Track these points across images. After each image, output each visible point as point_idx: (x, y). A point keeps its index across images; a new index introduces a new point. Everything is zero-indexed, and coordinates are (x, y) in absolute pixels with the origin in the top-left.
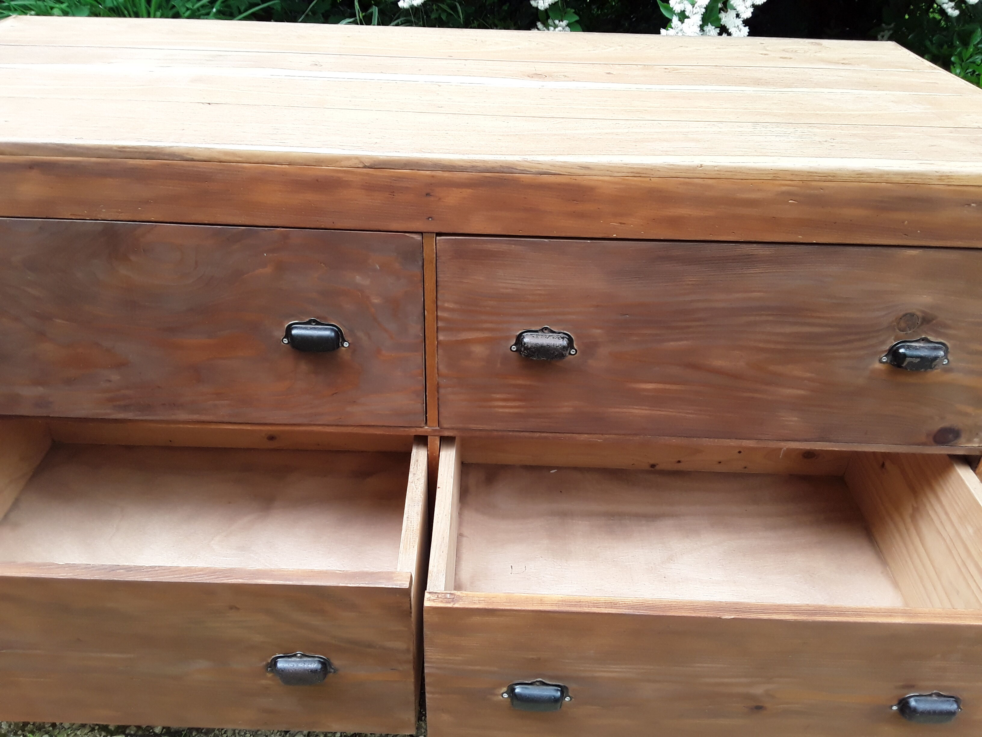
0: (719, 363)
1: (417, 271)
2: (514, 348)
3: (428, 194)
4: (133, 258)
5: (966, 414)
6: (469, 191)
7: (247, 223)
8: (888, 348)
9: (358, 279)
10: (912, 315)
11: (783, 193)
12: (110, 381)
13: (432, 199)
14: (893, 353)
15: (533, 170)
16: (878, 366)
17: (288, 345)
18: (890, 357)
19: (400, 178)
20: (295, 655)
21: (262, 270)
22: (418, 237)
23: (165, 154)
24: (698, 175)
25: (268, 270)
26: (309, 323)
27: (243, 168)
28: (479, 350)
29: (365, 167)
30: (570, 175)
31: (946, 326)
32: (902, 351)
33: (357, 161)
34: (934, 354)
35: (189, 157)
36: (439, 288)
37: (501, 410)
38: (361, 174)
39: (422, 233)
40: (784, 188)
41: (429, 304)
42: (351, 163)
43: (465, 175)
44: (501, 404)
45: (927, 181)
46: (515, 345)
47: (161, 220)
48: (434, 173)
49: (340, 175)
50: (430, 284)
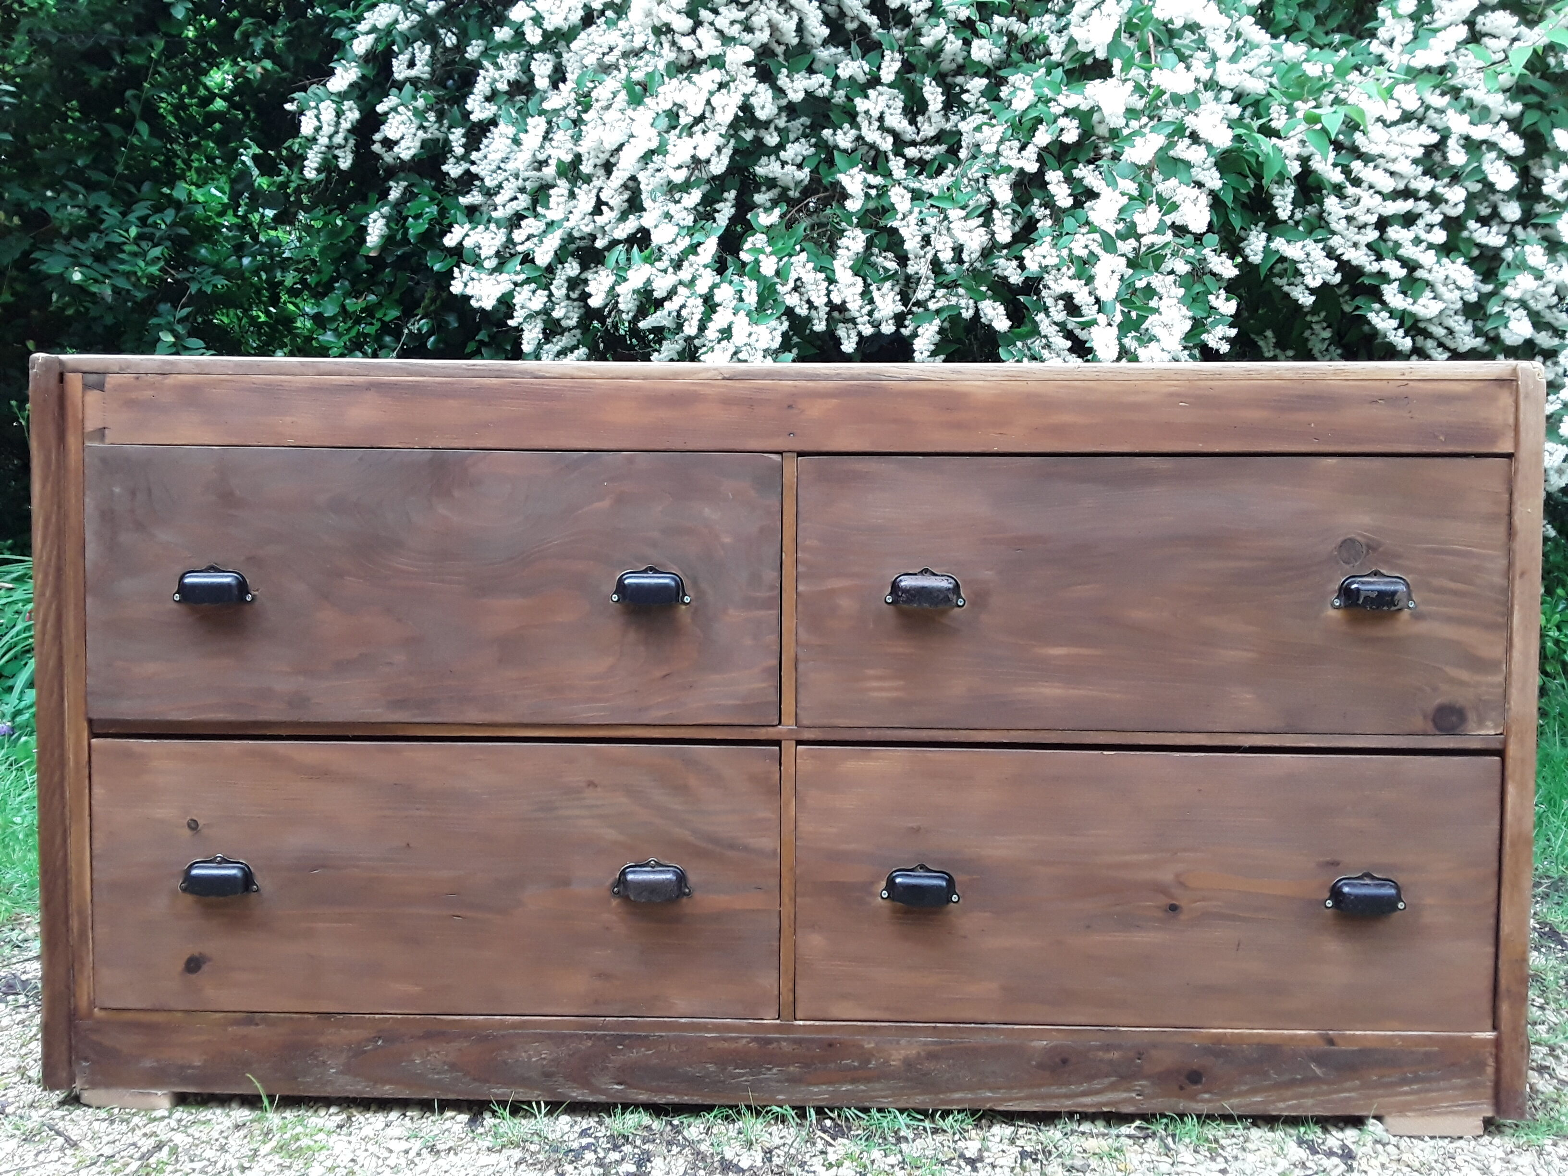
0: (1139, 615)
1: (775, 502)
2: (889, 599)
3: (790, 407)
4: (456, 493)
6: (835, 401)
7: (591, 447)
8: (1337, 587)
9: (707, 511)
10: (1352, 541)
11: (1171, 395)
12: (391, 664)
13: (795, 411)
14: (1347, 594)
16: (1332, 613)
17: (618, 605)
18: (1343, 598)
19: (761, 390)
20: (647, 865)
21: (598, 505)
22: (776, 458)
24: (1077, 377)
25: (606, 504)
26: (645, 571)
27: (595, 384)
28: (846, 604)
29: (725, 379)
30: (942, 380)
31: (1399, 556)
32: (1354, 586)
33: (716, 372)
34: (1392, 588)
35: (541, 374)
36: (799, 520)
37: (875, 694)
38: (719, 386)
39: (780, 453)
40: (1173, 389)
41: (788, 544)
42: (709, 375)
43: (830, 384)
44: (875, 684)
45: (1322, 376)
46: (891, 594)
47: (498, 446)
48: (796, 383)
49: (697, 388)
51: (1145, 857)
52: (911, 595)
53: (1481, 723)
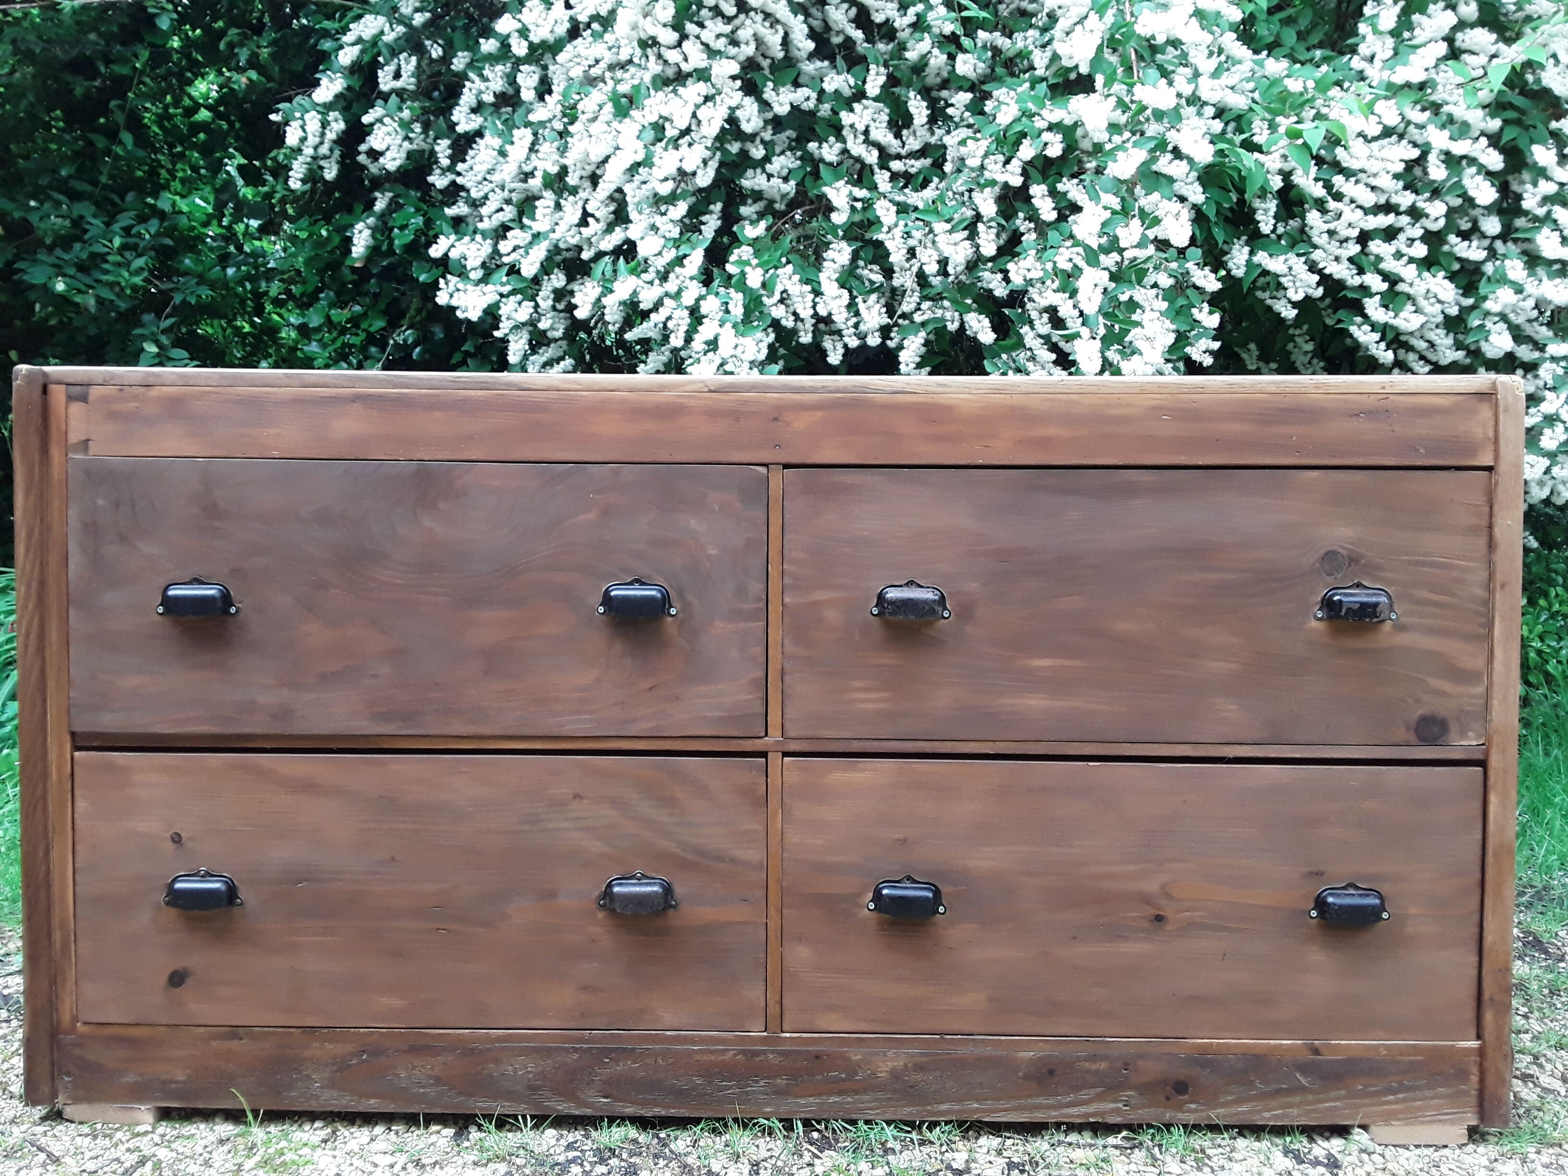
0: (1124, 626)
1: (761, 514)
2: (875, 611)
3: (775, 419)
4: (442, 505)
5: (1443, 694)
6: (820, 414)
7: (577, 459)
8: (1319, 599)
9: (693, 523)
10: (1334, 553)
11: (1154, 408)
12: (376, 676)
13: (780, 424)
14: (1330, 606)
15: (888, 389)
16: (1314, 624)
17: (604, 616)
18: (1325, 610)
19: (747, 402)
20: (633, 877)
21: (584, 517)
22: (762, 470)
23: (501, 384)
24: (1060, 391)
25: (592, 516)
26: (631, 583)
27: (582, 396)
28: (832, 616)
29: (711, 391)
32: (1336, 598)
33: (701, 385)
34: (1374, 600)
35: (526, 386)
36: (786, 532)
37: (862, 706)
38: (704, 399)
39: (766, 465)
40: (1155, 403)
41: (774, 556)
42: (695, 387)
43: (816, 396)
44: (862, 696)
46: (876, 606)
48: (782, 397)
49: (682, 400)
50: (775, 530)
51: (1131, 868)
52: (898, 607)
53: (1463, 734)
